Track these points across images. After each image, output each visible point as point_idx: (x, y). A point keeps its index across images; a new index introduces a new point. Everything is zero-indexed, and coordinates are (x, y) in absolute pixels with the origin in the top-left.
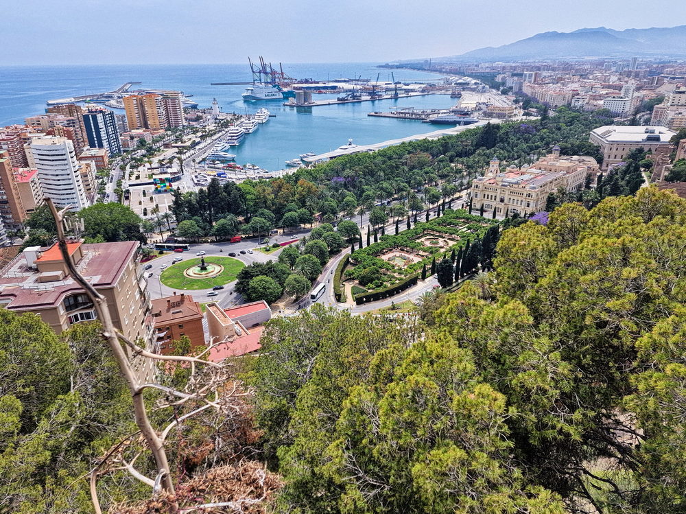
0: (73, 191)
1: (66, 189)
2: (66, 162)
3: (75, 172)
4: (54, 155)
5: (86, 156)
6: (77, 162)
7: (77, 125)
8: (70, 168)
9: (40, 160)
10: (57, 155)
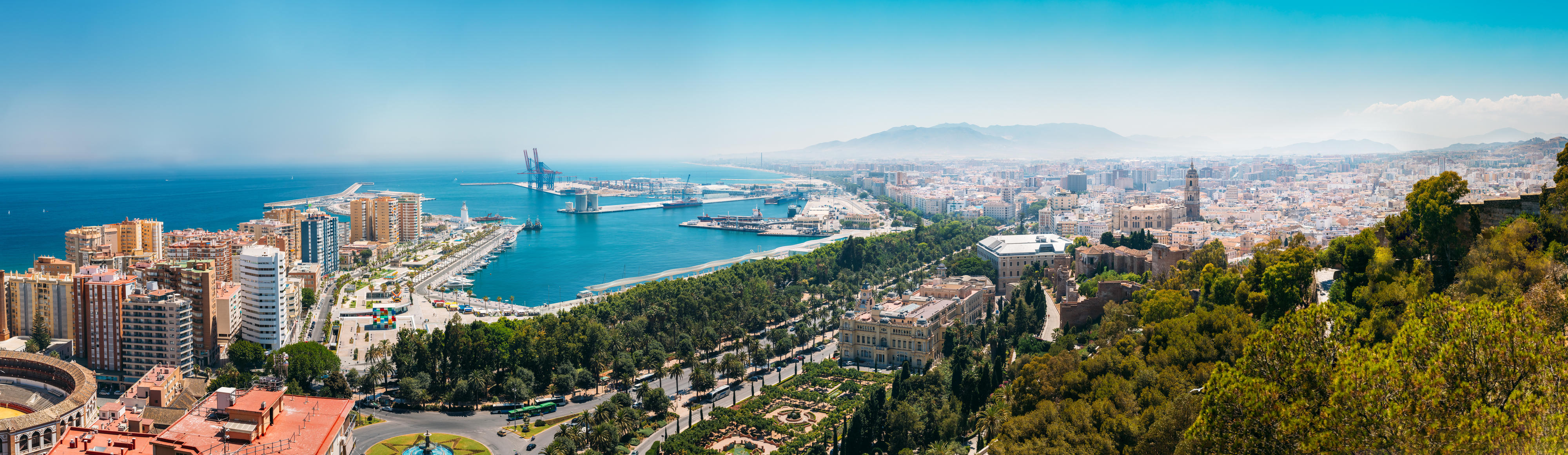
0: (274, 317)
1: (267, 314)
2: (273, 279)
3: (282, 292)
4: (262, 269)
5: (295, 272)
6: (285, 279)
7: (292, 236)
8: (276, 288)
9: (246, 273)
10: (265, 269)
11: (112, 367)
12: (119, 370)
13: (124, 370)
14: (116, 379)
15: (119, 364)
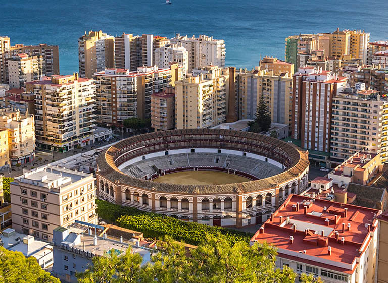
11: (321, 149)
12: (327, 151)
13: (331, 152)
14: (323, 158)
15: (327, 147)
